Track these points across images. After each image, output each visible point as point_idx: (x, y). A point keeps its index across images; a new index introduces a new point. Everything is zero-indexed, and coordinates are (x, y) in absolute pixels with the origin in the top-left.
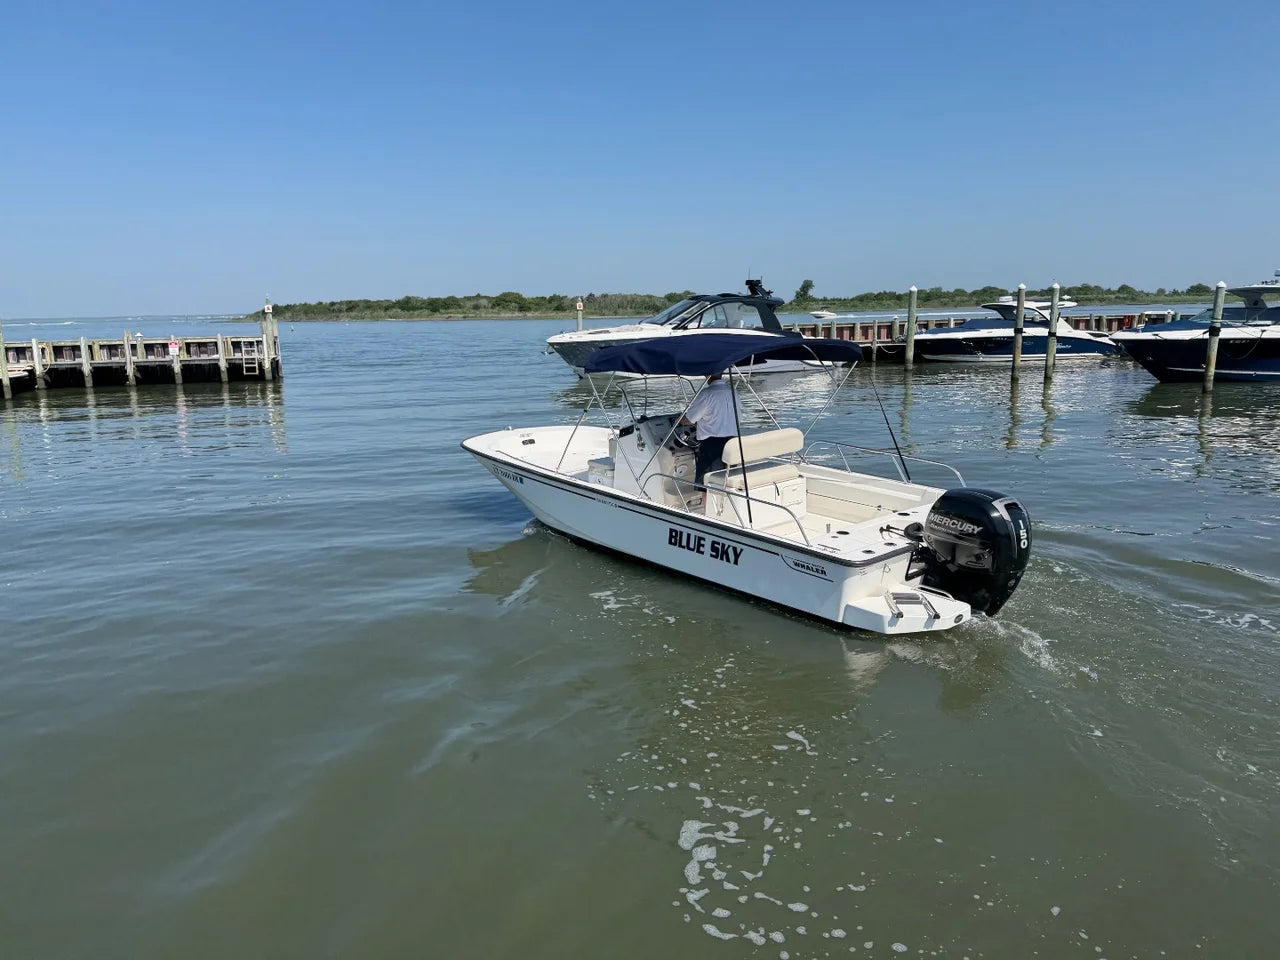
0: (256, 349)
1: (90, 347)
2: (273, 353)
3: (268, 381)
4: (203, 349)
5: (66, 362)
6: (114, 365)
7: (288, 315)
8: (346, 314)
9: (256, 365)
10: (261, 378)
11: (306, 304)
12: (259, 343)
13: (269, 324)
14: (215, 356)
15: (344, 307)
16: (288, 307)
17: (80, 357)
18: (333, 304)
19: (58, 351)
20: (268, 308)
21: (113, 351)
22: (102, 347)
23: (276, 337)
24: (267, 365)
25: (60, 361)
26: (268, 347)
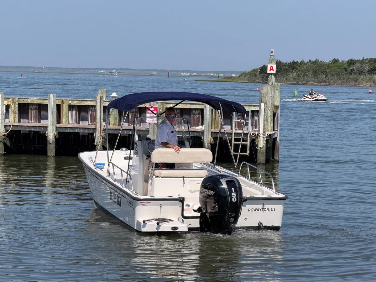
0: (250, 121)
1: (59, 107)
2: (270, 127)
3: (259, 164)
4: (186, 117)
5: (29, 123)
6: (81, 131)
7: (292, 75)
8: (367, 76)
9: (248, 143)
10: (252, 158)
11: (316, 62)
12: (255, 113)
13: (270, 89)
14: (199, 128)
15: (367, 67)
16: (293, 66)
17: (46, 118)
18: (352, 62)
19: (23, 109)
20: (271, 69)
21: (83, 114)
22: (71, 107)
23: (277, 107)
24: (261, 143)
25: (25, 123)
26: (266, 120)
